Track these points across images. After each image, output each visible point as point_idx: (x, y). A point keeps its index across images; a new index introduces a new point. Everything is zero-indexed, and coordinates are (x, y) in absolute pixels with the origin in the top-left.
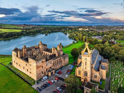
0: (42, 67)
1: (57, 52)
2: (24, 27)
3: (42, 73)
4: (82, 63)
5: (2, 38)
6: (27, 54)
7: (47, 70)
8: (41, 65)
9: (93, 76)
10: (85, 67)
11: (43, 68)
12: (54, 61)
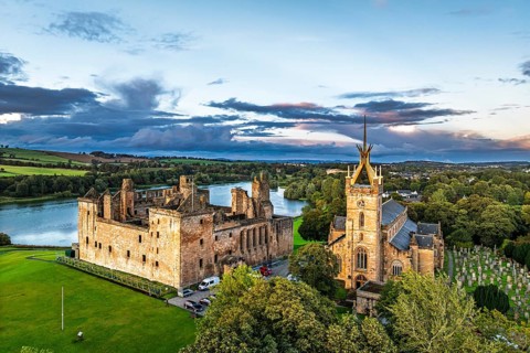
0: (202, 242)
1: (251, 204)
2: (95, 162)
3: (201, 265)
4: (350, 220)
5: (8, 195)
6: (136, 212)
7: (216, 257)
8: (199, 232)
9: (389, 271)
10: (358, 232)
11: (205, 245)
12: (242, 228)
